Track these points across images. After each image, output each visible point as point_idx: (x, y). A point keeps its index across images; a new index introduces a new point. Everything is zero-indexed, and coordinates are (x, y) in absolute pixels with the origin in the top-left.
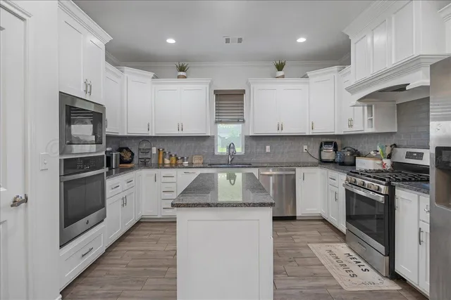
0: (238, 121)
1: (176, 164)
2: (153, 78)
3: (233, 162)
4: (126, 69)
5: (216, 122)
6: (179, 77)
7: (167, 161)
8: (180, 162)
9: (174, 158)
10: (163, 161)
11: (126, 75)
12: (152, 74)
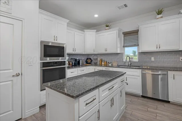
0: (135, 45)
1: (106, 65)
2: (96, 32)
3: (131, 65)
4: (85, 30)
5: (124, 47)
6: (106, 29)
7: (103, 63)
8: (108, 64)
9: (105, 63)
10: (102, 63)
11: (85, 32)
12: (95, 30)
